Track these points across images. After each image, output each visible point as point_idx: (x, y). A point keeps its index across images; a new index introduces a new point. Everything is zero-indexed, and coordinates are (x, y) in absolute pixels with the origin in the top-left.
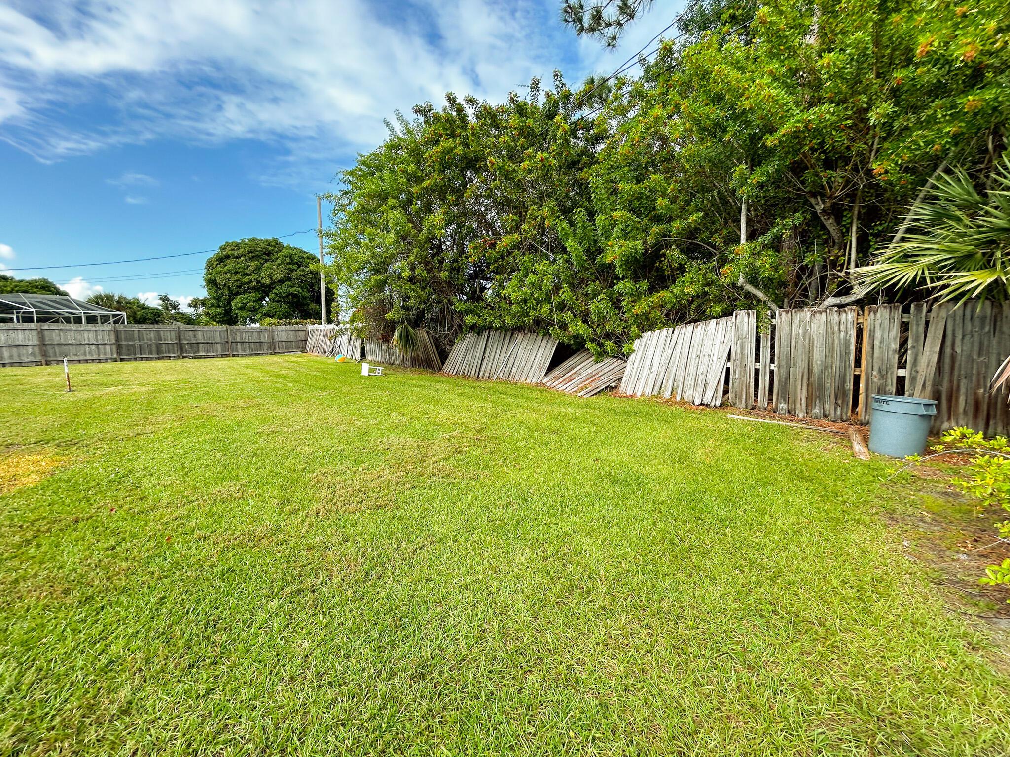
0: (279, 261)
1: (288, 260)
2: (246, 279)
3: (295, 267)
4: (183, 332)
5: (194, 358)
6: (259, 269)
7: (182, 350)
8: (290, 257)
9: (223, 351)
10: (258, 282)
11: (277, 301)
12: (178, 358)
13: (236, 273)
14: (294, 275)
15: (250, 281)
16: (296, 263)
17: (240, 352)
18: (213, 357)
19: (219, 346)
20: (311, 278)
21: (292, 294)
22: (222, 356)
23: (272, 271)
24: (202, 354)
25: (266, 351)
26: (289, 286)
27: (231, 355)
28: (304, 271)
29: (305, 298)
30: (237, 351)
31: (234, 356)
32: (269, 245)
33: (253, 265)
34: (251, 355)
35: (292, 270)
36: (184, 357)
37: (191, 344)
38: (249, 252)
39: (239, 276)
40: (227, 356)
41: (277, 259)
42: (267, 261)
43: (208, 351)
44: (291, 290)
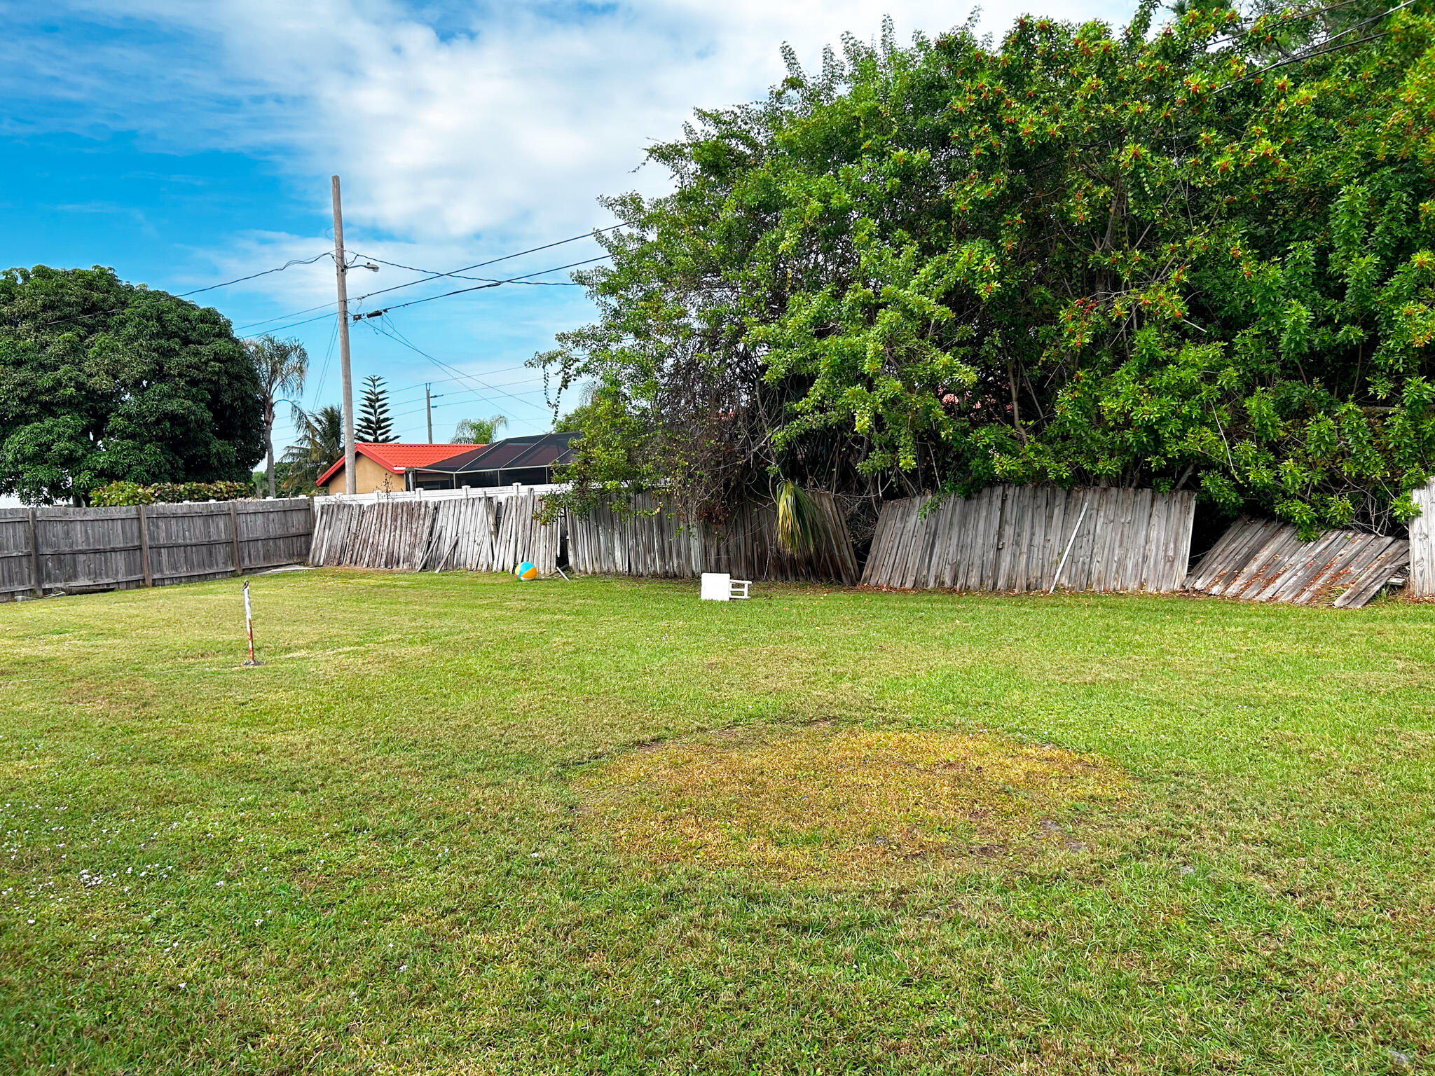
0: (130, 329)
1: (154, 327)
2: (46, 380)
3: (175, 344)
4: (41, 526)
5: (70, 593)
6: (75, 351)
7: (41, 573)
8: (159, 319)
9: (129, 572)
10: (80, 386)
11: (133, 436)
12: (31, 594)
13: (18, 364)
14: (172, 365)
15: (58, 384)
16: (175, 335)
17: (167, 573)
18: (107, 589)
19: (120, 561)
20: (217, 373)
21: (173, 418)
22: (129, 585)
23: (117, 356)
24: (83, 582)
25: (221, 568)
26: (163, 395)
27: (149, 582)
28: (197, 354)
29: (201, 424)
30: (161, 571)
31: (155, 584)
32: (90, 285)
33: (58, 342)
34: (190, 579)
35: (169, 353)
36: (47, 592)
37: (58, 556)
38: (44, 308)
39: (24, 374)
40: (139, 584)
41: (123, 323)
42: (91, 330)
43: (97, 574)
44: (172, 406)
